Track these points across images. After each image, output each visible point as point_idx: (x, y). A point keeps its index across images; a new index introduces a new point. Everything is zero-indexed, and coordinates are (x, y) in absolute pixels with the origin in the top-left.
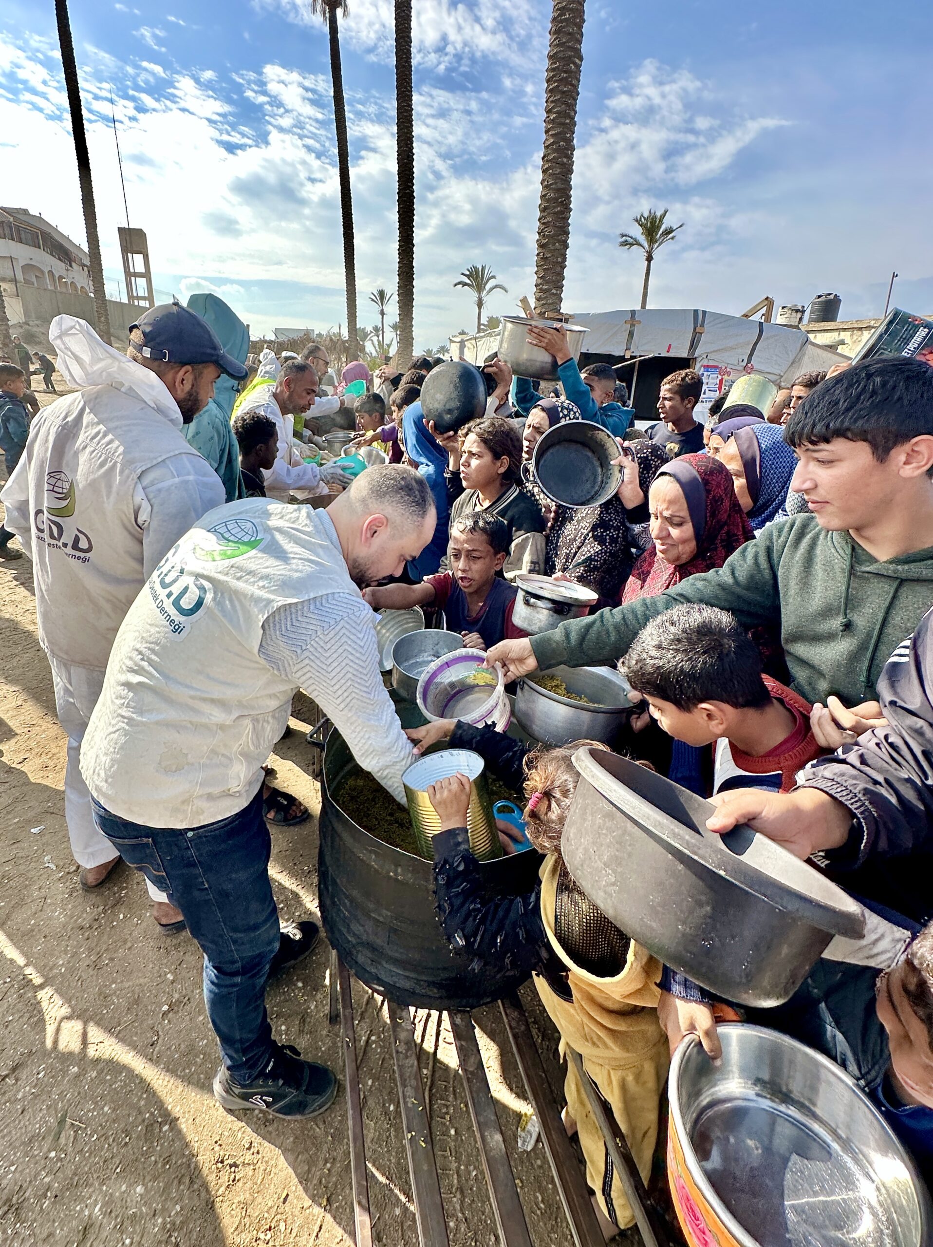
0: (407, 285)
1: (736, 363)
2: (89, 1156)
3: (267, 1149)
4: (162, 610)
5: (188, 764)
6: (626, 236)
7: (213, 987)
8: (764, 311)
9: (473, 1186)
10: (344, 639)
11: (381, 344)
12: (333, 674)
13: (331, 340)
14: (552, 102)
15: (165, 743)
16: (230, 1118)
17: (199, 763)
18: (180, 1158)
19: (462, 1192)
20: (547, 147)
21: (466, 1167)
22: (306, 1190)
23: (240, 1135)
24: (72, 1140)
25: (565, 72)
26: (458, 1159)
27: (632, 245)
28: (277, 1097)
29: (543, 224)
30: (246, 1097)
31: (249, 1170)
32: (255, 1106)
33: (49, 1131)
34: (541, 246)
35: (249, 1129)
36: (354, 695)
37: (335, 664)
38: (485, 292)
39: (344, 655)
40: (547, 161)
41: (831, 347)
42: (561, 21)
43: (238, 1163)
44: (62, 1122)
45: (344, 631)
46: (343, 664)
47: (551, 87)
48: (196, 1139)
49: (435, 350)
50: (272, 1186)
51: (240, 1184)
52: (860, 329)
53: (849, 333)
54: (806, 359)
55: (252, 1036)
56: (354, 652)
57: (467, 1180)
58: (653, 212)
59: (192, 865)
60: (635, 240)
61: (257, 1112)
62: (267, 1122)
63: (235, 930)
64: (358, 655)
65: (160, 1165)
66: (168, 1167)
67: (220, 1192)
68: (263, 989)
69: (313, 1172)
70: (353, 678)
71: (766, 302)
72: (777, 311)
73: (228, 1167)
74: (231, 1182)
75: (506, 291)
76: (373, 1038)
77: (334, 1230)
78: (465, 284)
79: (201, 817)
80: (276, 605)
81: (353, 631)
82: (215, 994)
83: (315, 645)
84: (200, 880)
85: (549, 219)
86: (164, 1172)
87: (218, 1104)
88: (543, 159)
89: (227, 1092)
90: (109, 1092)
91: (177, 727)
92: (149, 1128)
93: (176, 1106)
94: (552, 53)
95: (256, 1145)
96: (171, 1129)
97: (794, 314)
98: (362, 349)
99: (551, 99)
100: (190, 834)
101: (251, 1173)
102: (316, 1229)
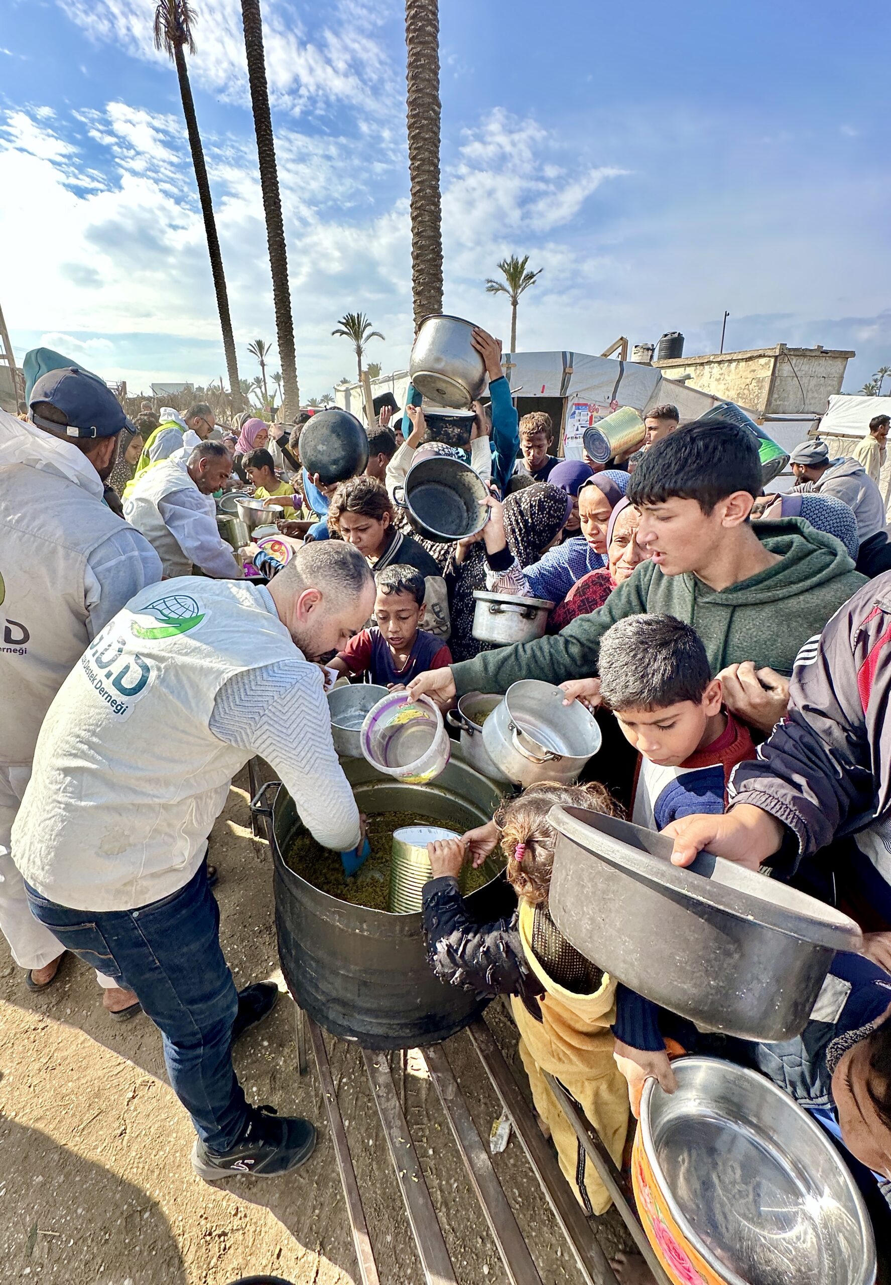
0: (286, 336)
1: (602, 400)
2: (68, 1263)
3: (253, 1211)
4: (102, 691)
5: (130, 845)
6: (491, 281)
7: (175, 1064)
8: (620, 350)
9: (455, 1197)
10: (301, 700)
11: (265, 395)
12: (293, 736)
13: (213, 393)
14: (415, 149)
15: (106, 827)
16: (212, 1189)
17: (142, 844)
18: (167, 1241)
19: (447, 1206)
20: (414, 195)
21: (447, 1182)
22: (299, 1239)
23: (224, 1203)
24: (46, 1251)
25: (425, 119)
26: (439, 1176)
27: (497, 290)
28: (258, 1159)
29: (417, 271)
30: (226, 1165)
31: (239, 1235)
32: (236, 1172)
33: (19, 1248)
34: (417, 293)
35: (233, 1196)
36: (317, 755)
37: (294, 726)
38: (363, 340)
39: (302, 716)
40: (416, 208)
41: (679, 381)
42: (417, 67)
43: (227, 1231)
44: (32, 1236)
45: (300, 693)
46: (302, 725)
47: (413, 134)
48: (180, 1218)
49: (319, 399)
50: (264, 1245)
51: (232, 1251)
52: (702, 364)
53: (693, 368)
54: (661, 394)
55: (226, 1103)
56: (310, 712)
57: (449, 1193)
58: (515, 257)
59: (141, 944)
60: (500, 285)
61: (239, 1177)
62: (250, 1184)
63: (192, 1002)
64: (315, 715)
65: (145, 1254)
66: (154, 1253)
67: (212, 1264)
68: (228, 1054)
69: (302, 1221)
70: (313, 737)
71: (621, 342)
72: (631, 349)
73: (217, 1238)
74: (222, 1252)
75: (383, 339)
76: (344, 1080)
77: (332, 1271)
78: (343, 333)
79: (147, 896)
80: (226, 676)
81: (309, 692)
82: (179, 1071)
83: (273, 710)
84: (151, 958)
85: (422, 266)
86: (151, 1260)
87: (198, 1179)
88: (411, 206)
89: (207, 1164)
90: (80, 1193)
91: (118, 810)
92: (129, 1218)
93: (154, 1191)
94: (411, 100)
95: (242, 1209)
96: (152, 1215)
97: (646, 352)
98: (247, 402)
99: (414, 146)
100: (136, 914)
101: (241, 1238)
102: (313, 1274)
